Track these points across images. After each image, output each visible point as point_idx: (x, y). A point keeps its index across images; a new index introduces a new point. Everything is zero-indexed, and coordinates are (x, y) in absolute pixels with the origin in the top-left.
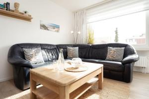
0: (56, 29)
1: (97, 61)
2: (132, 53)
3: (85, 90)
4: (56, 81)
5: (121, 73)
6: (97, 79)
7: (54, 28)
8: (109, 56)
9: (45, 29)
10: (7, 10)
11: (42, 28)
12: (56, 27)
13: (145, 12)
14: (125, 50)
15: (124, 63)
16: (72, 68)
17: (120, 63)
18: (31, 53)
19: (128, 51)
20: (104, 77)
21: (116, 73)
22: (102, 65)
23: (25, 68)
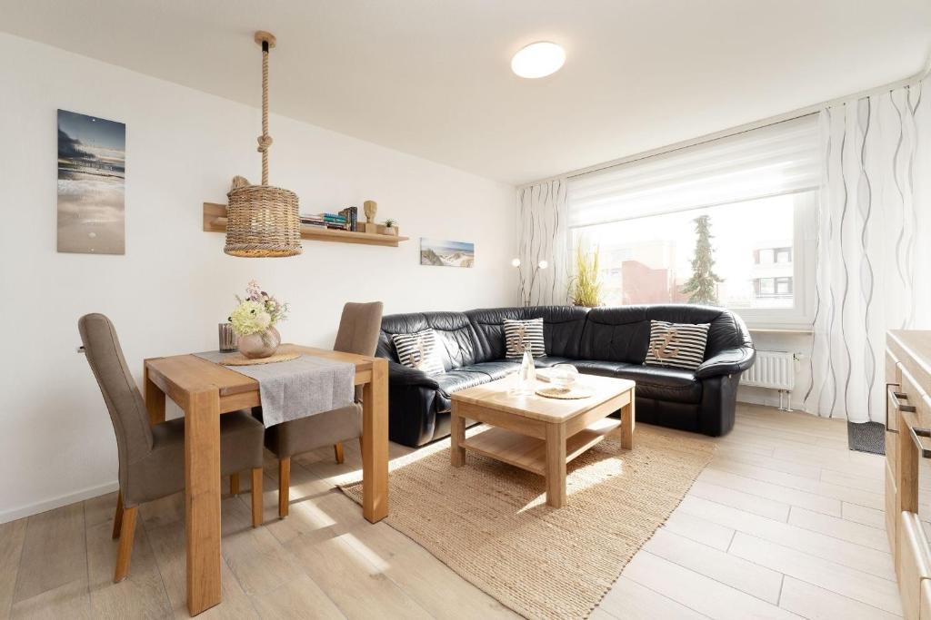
0: (464, 258)
1: (615, 368)
2: (735, 341)
3: (585, 444)
4: (539, 415)
5: (691, 407)
6: (616, 422)
7: (458, 256)
8: (653, 353)
9: (434, 263)
10: (352, 229)
11: (426, 260)
12: (464, 251)
13: (791, 197)
14: (710, 332)
15: (703, 377)
16: (554, 390)
17: (690, 377)
18: (415, 348)
19: (721, 334)
20: (637, 420)
21: (675, 405)
22: (631, 384)
23: (422, 390)
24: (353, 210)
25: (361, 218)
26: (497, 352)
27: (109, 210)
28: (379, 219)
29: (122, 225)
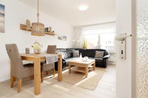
0: (65, 39)
2: (107, 54)
5: (102, 64)
10: (47, 32)
11: (59, 39)
14: (104, 53)
15: (104, 59)
17: (102, 59)
24: (48, 28)
25: (49, 30)
26: (72, 56)
27: (2, 23)
28: (52, 31)
29: (4, 26)
